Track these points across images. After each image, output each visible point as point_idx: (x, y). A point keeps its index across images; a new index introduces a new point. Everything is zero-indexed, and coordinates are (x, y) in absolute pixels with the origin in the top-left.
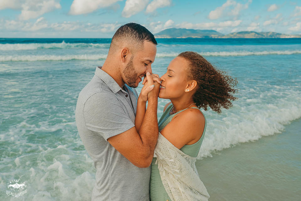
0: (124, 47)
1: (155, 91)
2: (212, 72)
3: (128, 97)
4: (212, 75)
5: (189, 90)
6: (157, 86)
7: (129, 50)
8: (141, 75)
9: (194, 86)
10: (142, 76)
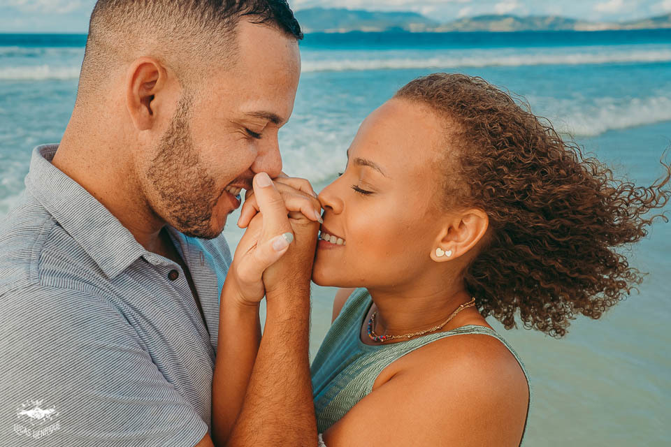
0: (142, 54)
1: (296, 258)
2: (557, 170)
3: (182, 281)
4: (560, 183)
5: (449, 254)
6: (306, 233)
7: (164, 70)
8: (231, 183)
9: (475, 235)
10: (239, 188)
